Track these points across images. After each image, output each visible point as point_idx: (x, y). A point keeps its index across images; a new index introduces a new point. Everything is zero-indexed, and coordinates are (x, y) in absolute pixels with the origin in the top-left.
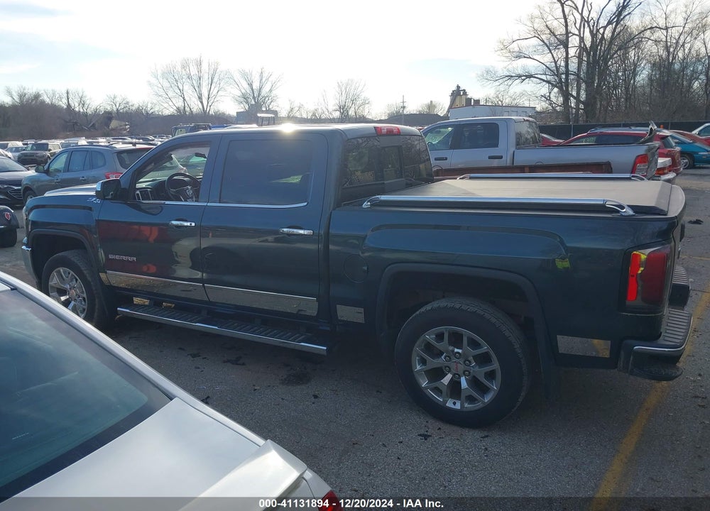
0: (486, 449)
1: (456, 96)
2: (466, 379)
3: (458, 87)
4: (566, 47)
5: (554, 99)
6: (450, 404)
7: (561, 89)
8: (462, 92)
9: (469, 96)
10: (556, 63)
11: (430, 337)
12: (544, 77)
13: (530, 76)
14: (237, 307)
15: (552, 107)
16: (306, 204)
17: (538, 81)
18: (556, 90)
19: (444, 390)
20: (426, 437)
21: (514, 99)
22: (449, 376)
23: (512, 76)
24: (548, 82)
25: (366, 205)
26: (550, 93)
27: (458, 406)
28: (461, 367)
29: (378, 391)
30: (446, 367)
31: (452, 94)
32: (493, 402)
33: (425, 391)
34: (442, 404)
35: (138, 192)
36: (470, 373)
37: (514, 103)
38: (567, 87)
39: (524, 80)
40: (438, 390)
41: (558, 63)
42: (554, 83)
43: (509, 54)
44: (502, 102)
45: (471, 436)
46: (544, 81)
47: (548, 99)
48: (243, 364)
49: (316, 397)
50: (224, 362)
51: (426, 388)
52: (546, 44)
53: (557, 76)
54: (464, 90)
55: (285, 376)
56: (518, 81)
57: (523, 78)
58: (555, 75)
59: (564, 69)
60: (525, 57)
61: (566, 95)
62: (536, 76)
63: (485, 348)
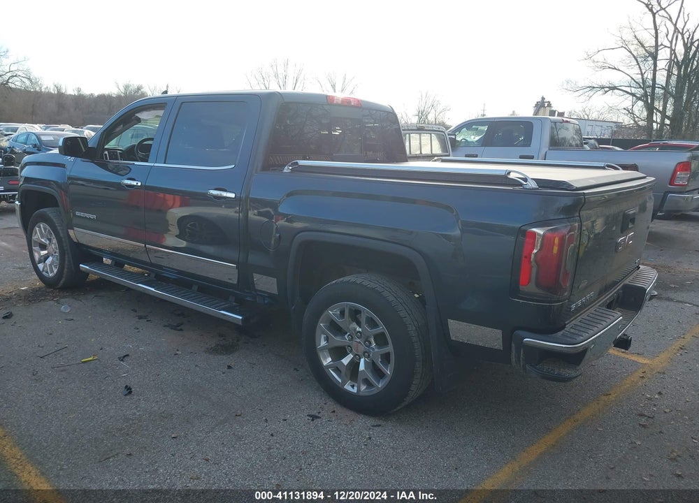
0: (370, 438)
1: (541, 107)
2: (365, 361)
3: (543, 98)
4: (655, 58)
5: (637, 113)
6: (348, 387)
7: (646, 102)
8: (546, 105)
9: (553, 109)
10: (642, 75)
11: (332, 312)
12: (628, 89)
13: (613, 88)
14: (180, 272)
15: (634, 121)
16: (233, 166)
17: (621, 93)
18: (640, 103)
19: (343, 370)
20: (314, 417)
21: (602, 114)
22: (350, 356)
23: (594, 87)
24: (633, 95)
25: (287, 169)
26: (633, 106)
27: (355, 390)
28: (362, 348)
29: (295, 369)
30: (349, 346)
31: (536, 105)
32: (386, 388)
33: (326, 370)
34: (340, 386)
35: (106, 152)
36: (369, 355)
37: (601, 118)
38: (653, 100)
39: (606, 92)
40: (337, 370)
41: (645, 76)
42: (638, 96)
43: (593, 65)
44: (588, 116)
45: (362, 423)
46: (627, 93)
47: (631, 112)
48: (181, 330)
49: (229, 367)
50: (165, 326)
51: (328, 366)
52: (633, 55)
53: (643, 89)
54: (549, 102)
55: (213, 346)
56: (601, 92)
57: (606, 89)
58: (641, 87)
59: (651, 82)
60: (609, 68)
61: (650, 109)
62: (620, 88)
63: (382, 328)
